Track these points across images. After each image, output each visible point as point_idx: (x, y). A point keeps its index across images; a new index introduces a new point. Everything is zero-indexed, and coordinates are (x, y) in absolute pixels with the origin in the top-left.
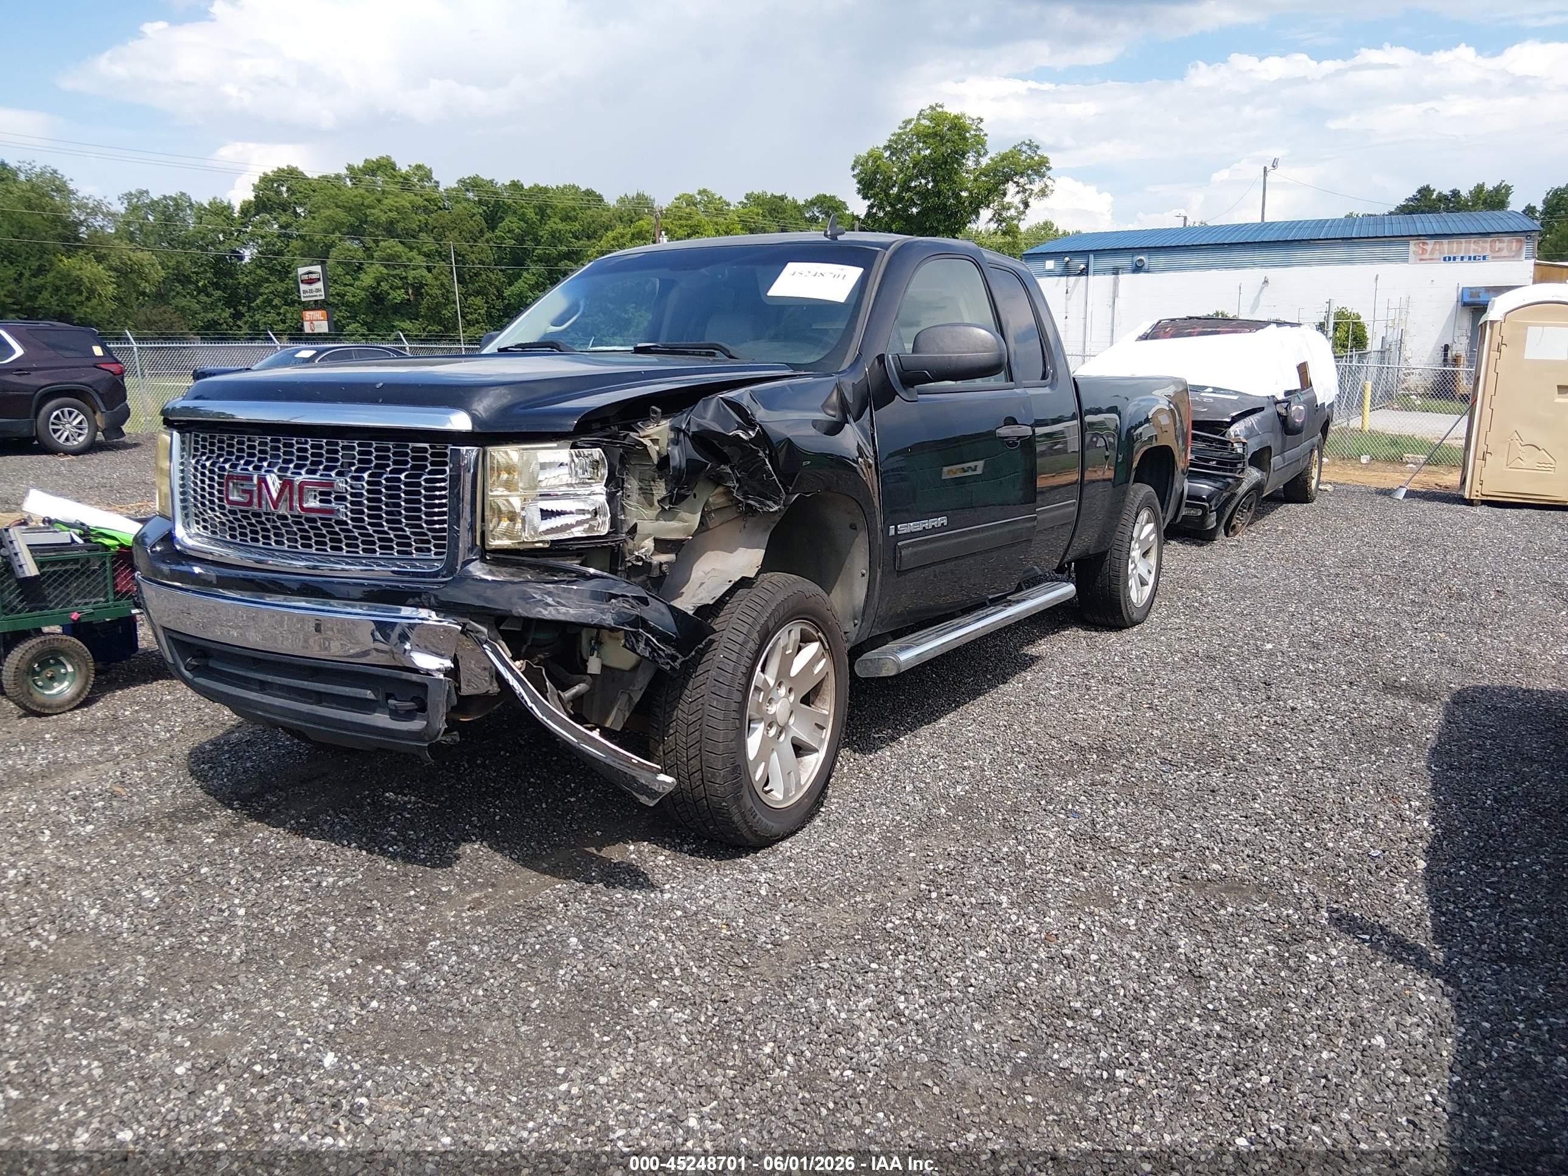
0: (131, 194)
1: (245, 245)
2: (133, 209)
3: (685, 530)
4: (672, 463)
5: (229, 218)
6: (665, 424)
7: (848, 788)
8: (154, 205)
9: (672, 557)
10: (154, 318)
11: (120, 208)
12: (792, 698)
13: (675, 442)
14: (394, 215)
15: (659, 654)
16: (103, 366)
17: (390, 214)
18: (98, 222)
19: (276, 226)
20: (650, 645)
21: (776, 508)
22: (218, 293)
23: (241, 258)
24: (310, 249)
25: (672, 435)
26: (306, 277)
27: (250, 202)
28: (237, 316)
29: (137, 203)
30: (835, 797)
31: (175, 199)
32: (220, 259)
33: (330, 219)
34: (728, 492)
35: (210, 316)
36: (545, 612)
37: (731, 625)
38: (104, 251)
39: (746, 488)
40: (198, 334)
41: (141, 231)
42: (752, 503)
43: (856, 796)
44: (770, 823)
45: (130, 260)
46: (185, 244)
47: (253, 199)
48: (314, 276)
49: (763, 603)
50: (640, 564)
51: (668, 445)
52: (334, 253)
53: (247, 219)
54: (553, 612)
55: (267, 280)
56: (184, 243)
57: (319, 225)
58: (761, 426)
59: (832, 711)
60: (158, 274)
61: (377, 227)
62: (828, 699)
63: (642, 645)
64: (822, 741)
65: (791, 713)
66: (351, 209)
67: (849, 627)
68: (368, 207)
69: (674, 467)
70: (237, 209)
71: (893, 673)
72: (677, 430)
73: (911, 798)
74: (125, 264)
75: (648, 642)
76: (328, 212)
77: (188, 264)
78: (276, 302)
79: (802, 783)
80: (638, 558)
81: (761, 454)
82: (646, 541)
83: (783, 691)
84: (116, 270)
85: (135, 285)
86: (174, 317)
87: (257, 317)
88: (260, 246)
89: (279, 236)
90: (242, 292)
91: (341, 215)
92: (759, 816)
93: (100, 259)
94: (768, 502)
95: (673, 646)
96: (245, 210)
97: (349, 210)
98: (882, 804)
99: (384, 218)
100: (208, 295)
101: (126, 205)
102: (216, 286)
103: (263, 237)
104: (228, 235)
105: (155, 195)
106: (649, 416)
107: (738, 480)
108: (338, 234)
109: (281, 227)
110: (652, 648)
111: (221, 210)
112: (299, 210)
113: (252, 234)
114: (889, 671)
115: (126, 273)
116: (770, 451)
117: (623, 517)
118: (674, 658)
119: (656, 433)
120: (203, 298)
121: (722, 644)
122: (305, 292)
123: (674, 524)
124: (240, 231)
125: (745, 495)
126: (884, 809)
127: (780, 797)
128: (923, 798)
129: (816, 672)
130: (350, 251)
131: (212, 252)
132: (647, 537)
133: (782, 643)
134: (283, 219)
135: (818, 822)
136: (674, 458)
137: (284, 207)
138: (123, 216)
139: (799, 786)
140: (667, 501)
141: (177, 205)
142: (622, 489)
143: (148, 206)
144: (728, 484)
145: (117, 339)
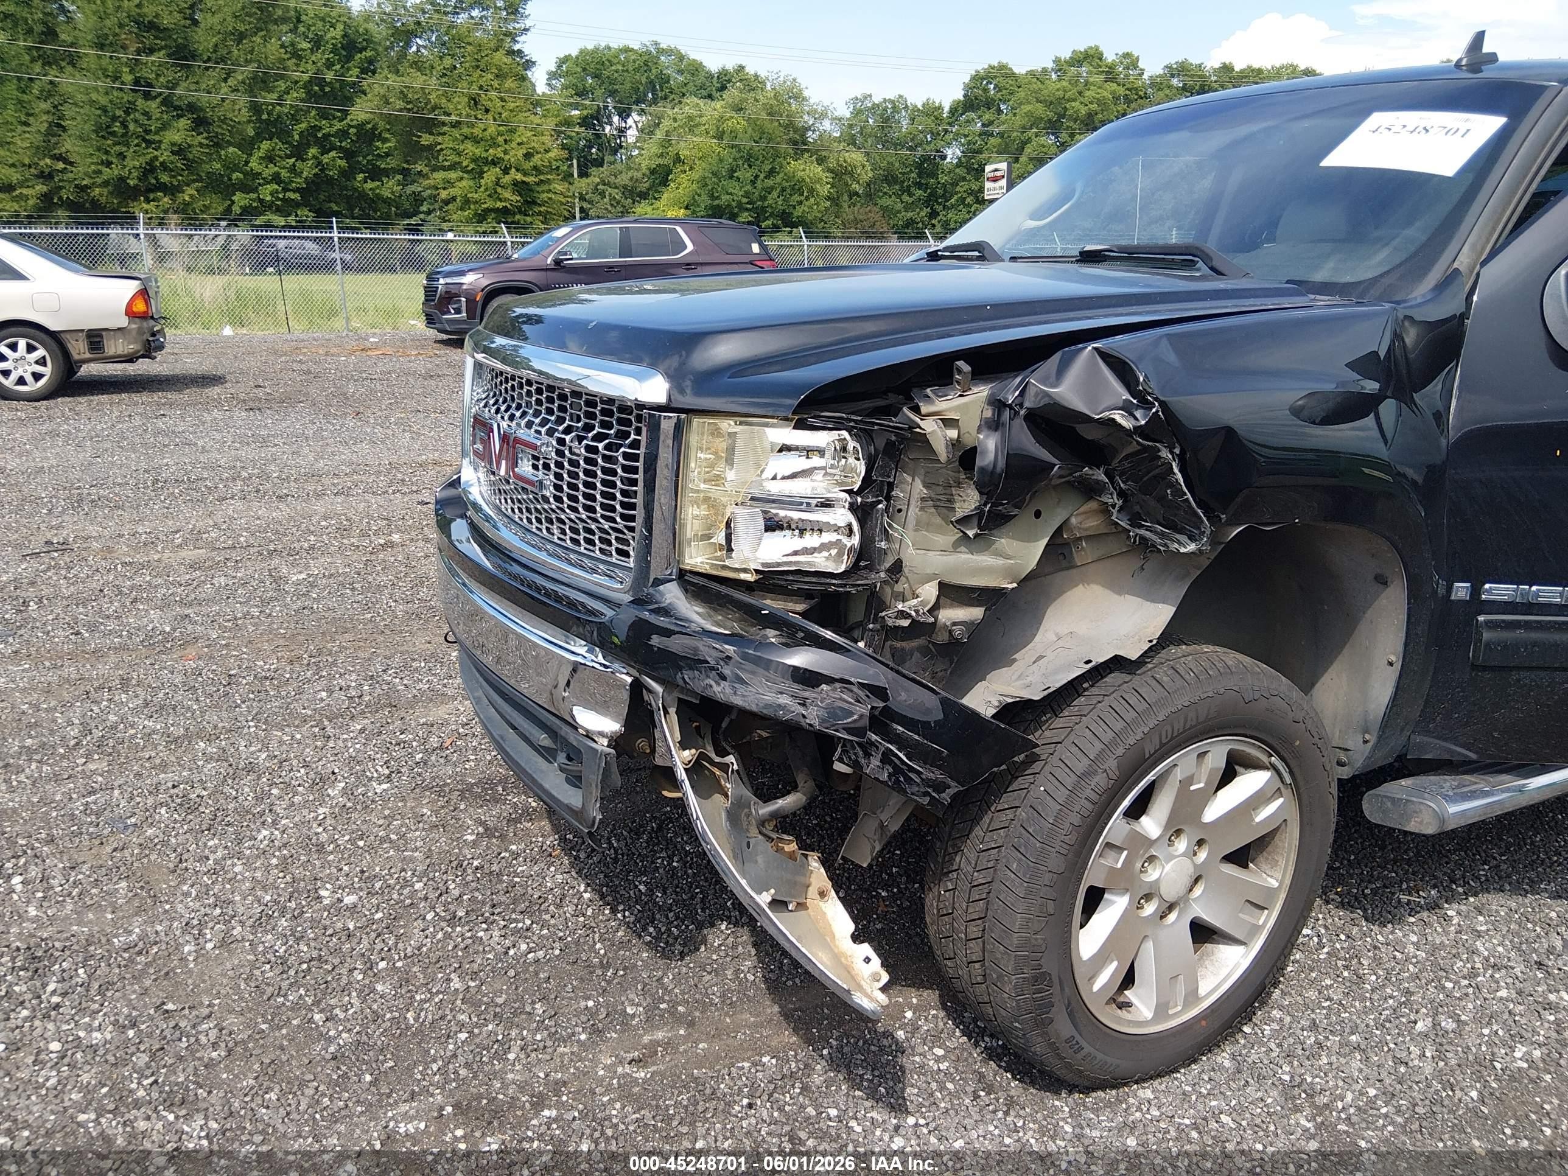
0: (857, 99)
1: (949, 144)
2: (857, 113)
3: (1008, 573)
4: (979, 462)
5: (938, 119)
6: (981, 392)
7: (1312, 994)
8: (875, 106)
9: (976, 613)
10: (861, 217)
11: (845, 112)
12: (1202, 855)
13: (993, 425)
14: (1094, 107)
15: (909, 780)
16: (758, 263)
17: (1091, 106)
18: (827, 125)
19: (979, 125)
20: (891, 763)
21: (1192, 547)
22: (919, 193)
23: (944, 157)
24: (1007, 145)
25: (988, 413)
26: (992, 175)
27: (959, 102)
28: (934, 214)
29: (861, 108)
30: (1281, 1008)
31: (893, 102)
32: (925, 159)
33: (1029, 114)
34: (1105, 510)
35: (910, 214)
36: (716, 689)
37: (1072, 738)
38: (824, 154)
39: (1137, 508)
40: (895, 233)
41: (862, 134)
42: (1148, 534)
43: (1319, 1016)
44: (1109, 1059)
45: (845, 161)
46: (898, 144)
47: (962, 98)
48: (999, 174)
49: (1141, 707)
50: (905, 623)
51: (979, 431)
52: (1028, 150)
53: (953, 119)
54: (728, 690)
55: (964, 179)
56: (896, 145)
57: (1019, 121)
58: (1162, 404)
59: (1288, 881)
60: (867, 175)
61: (1075, 121)
62: (1282, 863)
63: (875, 762)
64: (1256, 929)
65: (1197, 880)
66: (1051, 103)
67: (1354, 742)
68: (1069, 101)
69: (983, 470)
70: (947, 109)
71: (1430, 830)
72: (997, 404)
73: (1415, 1051)
74: (841, 166)
75: (887, 758)
76: (1028, 108)
77: (897, 164)
78: (968, 200)
79: (1202, 992)
80: (903, 615)
81: (1165, 453)
82: (927, 586)
83: (1182, 845)
84: (832, 172)
85: (847, 185)
86: (878, 217)
87: (950, 215)
88: (963, 145)
89: (980, 135)
90: (940, 191)
91: (1040, 110)
92: (1088, 1048)
93: (821, 161)
94: (1178, 536)
95: (939, 767)
96: (953, 111)
97: (1049, 104)
98: (1358, 1048)
99: (1083, 111)
100: (910, 195)
101: (851, 109)
102: (919, 185)
103: (966, 136)
104: (935, 135)
105: (877, 99)
106: (952, 376)
107: (1121, 494)
108: (1035, 130)
109: (983, 125)
110: (895, 766)
111: (931, 111)
112: (1003, 107)
113: (957, 134)
114: (1424, 824)
115: (841, 175)
116: (1183, 452)
117: (883, 545)
118: (940, 787)
119: (957, 409)
120: (905, 197)
121: (1048, 768)
122: (989, 190)
123: (985, 560)
124: (946, 131)
125: (1135, 522)
126: (1356, 1063)
127: (1148, 1014)
128: (1440, 1055)
129: (1258, 819)
130: (1044, 146)
131: (920, 152)
132: (928, 579)
133: (1179, 774)
134: (987, 117)
135: (1223, 1059)
136: (985, 452)
137: (989, 104)
138: (848, 119)
139: (1192, 996)
140: (975, 521)
141: (894, 107)
142: (888, 498)
143: (869, 109)
144: (1105, 499)
145: (826, 237)
